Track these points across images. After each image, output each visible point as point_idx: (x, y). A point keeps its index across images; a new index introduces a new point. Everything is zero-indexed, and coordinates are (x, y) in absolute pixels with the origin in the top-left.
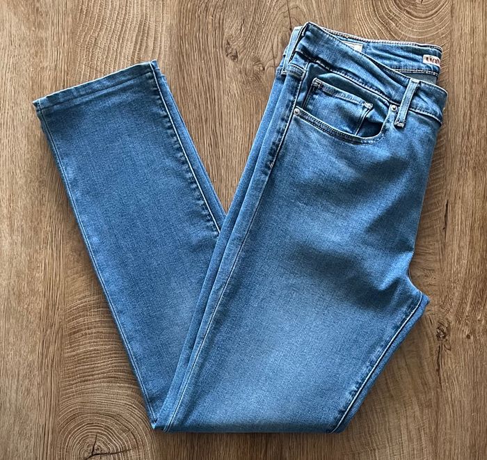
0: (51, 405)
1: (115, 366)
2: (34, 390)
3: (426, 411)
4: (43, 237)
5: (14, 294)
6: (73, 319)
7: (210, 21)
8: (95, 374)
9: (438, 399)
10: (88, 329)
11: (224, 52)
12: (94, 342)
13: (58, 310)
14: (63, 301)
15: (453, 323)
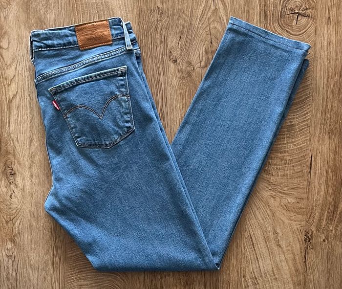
2: (49, 278)
3: (297, 288)
7: (159, 37)
9: (305, 280)
11: (168, 58)
15: (315, 232)
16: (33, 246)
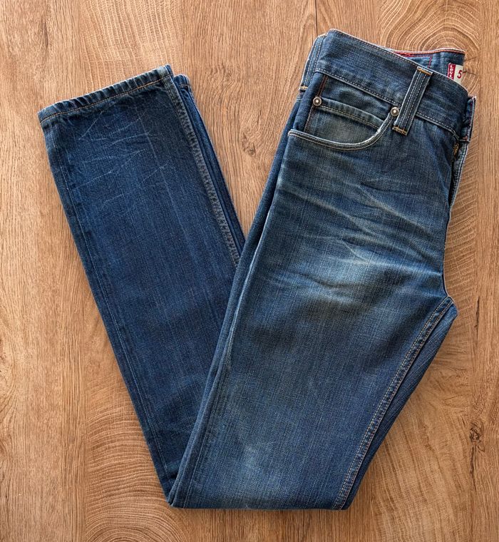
0: (77, 520)
1: (141, 479)
2: (59, 507)
3: (460, 514)
4: (59, 348)
5: (33, 409)
6: (95, 433)
7: (225, 113)
8: (121, 488)
9: (472, 501)
10: (112, 442)
11: (241, 146)
12: (118, 455)
13: (79, 424)
14: (83, 414)
15: (487, 423)
16: (32, 456)
